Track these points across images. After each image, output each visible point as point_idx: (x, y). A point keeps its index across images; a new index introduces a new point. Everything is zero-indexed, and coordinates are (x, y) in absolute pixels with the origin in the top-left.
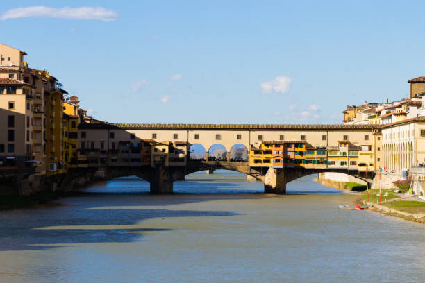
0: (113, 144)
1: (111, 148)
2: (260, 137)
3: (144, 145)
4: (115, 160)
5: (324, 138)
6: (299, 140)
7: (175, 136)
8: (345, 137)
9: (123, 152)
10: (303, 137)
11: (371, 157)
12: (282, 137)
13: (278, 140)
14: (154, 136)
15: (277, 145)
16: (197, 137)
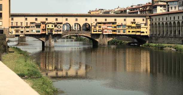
0: (27, 23)
1: (26, 25)
2: (96, 20)
3: (42, 24)
4: (28, 31)
5: (125, 20)
6: (113, 21)
7: (57, 20)
8: (134, 20)
9: (32, 27)
10: (115, 20)
11: (147, 29)
12: (106, 20)
13: (104, 21)
14: (47, 19)
15: (104, 23)
16: (67, 20)
